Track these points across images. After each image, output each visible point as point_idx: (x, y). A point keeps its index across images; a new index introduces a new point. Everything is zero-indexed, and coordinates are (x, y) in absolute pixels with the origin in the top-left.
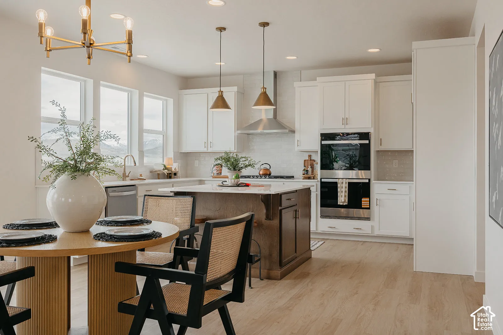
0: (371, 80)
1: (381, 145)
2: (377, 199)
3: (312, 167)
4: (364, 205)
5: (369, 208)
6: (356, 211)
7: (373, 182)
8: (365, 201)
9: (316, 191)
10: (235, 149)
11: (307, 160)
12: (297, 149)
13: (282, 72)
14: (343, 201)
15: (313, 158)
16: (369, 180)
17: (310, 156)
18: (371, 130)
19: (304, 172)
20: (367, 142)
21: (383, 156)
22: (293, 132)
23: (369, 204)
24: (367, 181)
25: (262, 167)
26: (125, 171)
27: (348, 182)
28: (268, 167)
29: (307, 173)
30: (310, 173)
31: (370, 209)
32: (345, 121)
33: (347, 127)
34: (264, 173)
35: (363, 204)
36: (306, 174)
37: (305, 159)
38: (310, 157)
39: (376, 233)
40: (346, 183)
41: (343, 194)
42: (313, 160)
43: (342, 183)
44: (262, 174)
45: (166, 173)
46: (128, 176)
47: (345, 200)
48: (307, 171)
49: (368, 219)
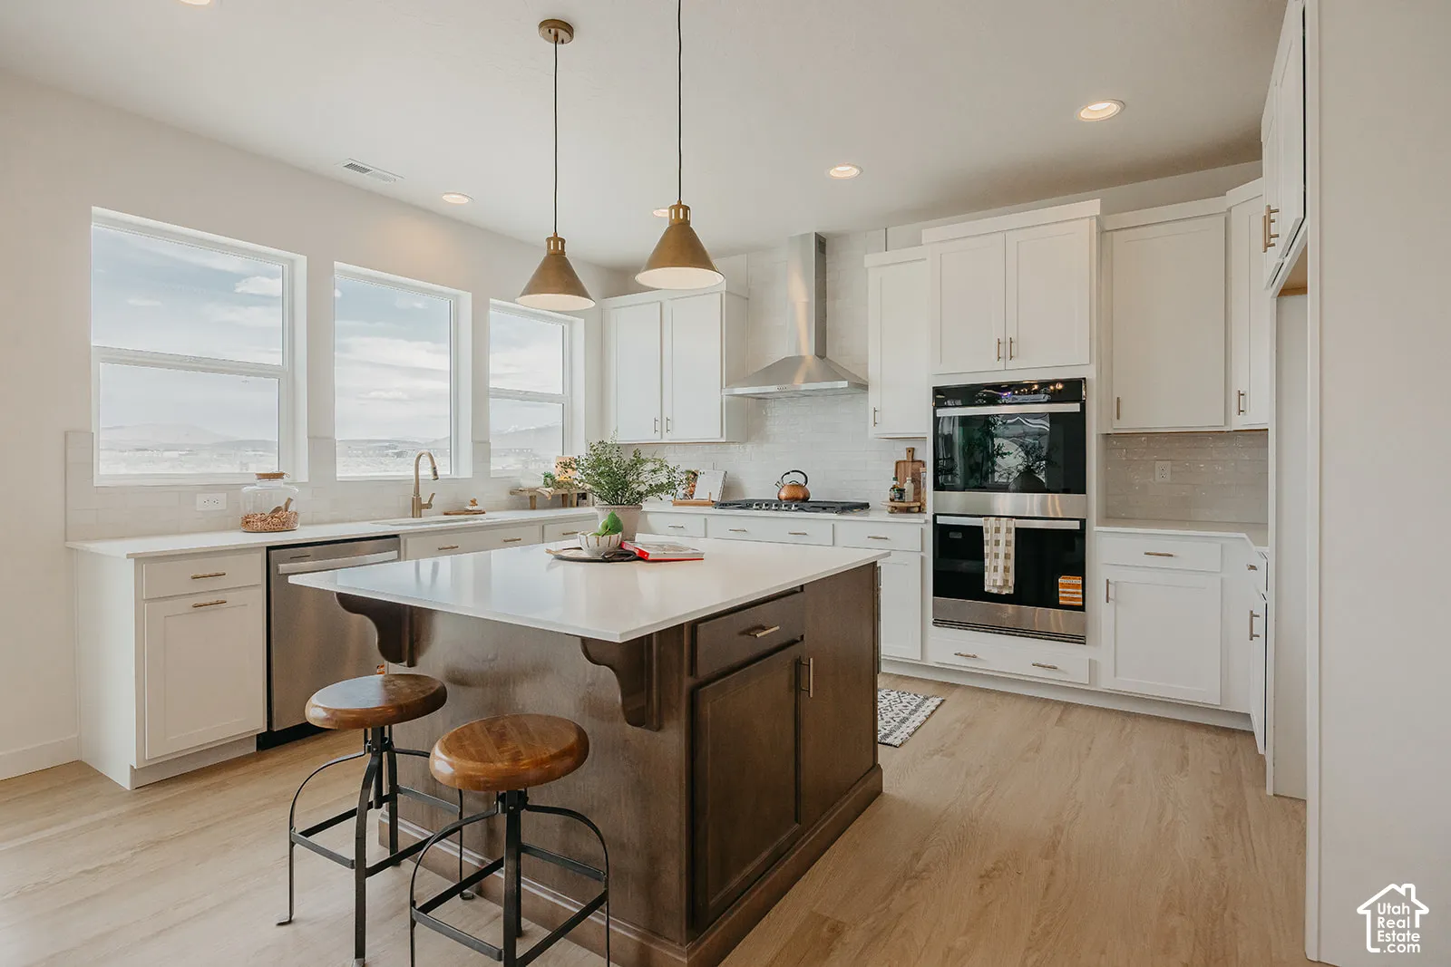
0: (1088, 220)
1: (1118, 418)
2: (1108, 580)
3: (917, 481)
4: (1064, 598)
5: (1082, 608)
6: (1039, 613)
7: (1096, 528)
8: (1069, 586)
9: (922, 550)
10: (722, 436)
11: (905, 461)
12: (872, 432)
13: (840, 236)
14: (999, 583)
15: (918, 457)
16: (1083, 522)
17: (911, 451)
18: (1090, 373)
19: (893, 493)
20: (1075, 407)
21: (1122, 449)
22: (863, 387)
23: (1081, 596)
24: (1076, 525)
25: (787, 480)
26: (418, 493)
27: (1016, 529)
28: (801, 480)
29: (901, 497)
30: (909, 495)
31: (1084, 610)
32: (1007, 349)
33: (1011, 364)
34: (790, 496)
35: (1064, 595)
36: (897, 500)
37: (898, 459)
38: (911, 453)
39: (1105, 683)
40: (1008, 530)
41: (1001, 563)
42: (920, 461)
43: (998, 530)
44: (786, 499)
45: (547, 495)
46: (429, 506)
47: (1006, 581)
48: (901, 491)
49: (1080, 639)
